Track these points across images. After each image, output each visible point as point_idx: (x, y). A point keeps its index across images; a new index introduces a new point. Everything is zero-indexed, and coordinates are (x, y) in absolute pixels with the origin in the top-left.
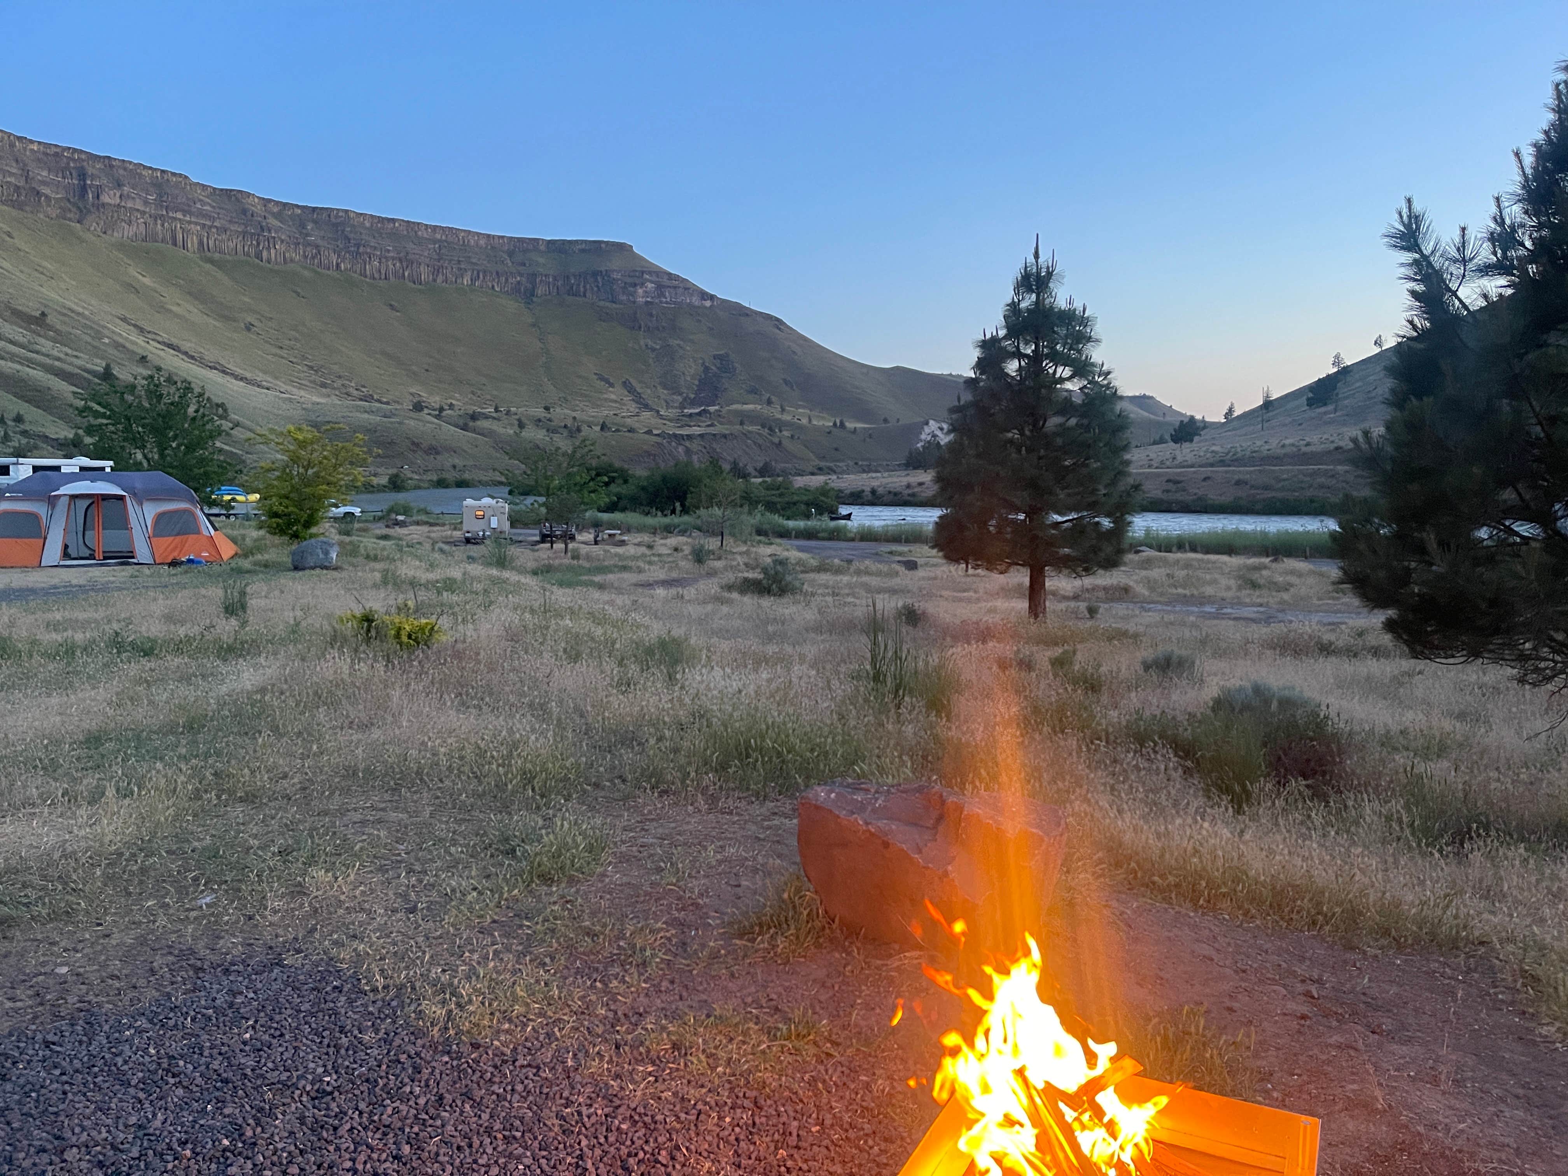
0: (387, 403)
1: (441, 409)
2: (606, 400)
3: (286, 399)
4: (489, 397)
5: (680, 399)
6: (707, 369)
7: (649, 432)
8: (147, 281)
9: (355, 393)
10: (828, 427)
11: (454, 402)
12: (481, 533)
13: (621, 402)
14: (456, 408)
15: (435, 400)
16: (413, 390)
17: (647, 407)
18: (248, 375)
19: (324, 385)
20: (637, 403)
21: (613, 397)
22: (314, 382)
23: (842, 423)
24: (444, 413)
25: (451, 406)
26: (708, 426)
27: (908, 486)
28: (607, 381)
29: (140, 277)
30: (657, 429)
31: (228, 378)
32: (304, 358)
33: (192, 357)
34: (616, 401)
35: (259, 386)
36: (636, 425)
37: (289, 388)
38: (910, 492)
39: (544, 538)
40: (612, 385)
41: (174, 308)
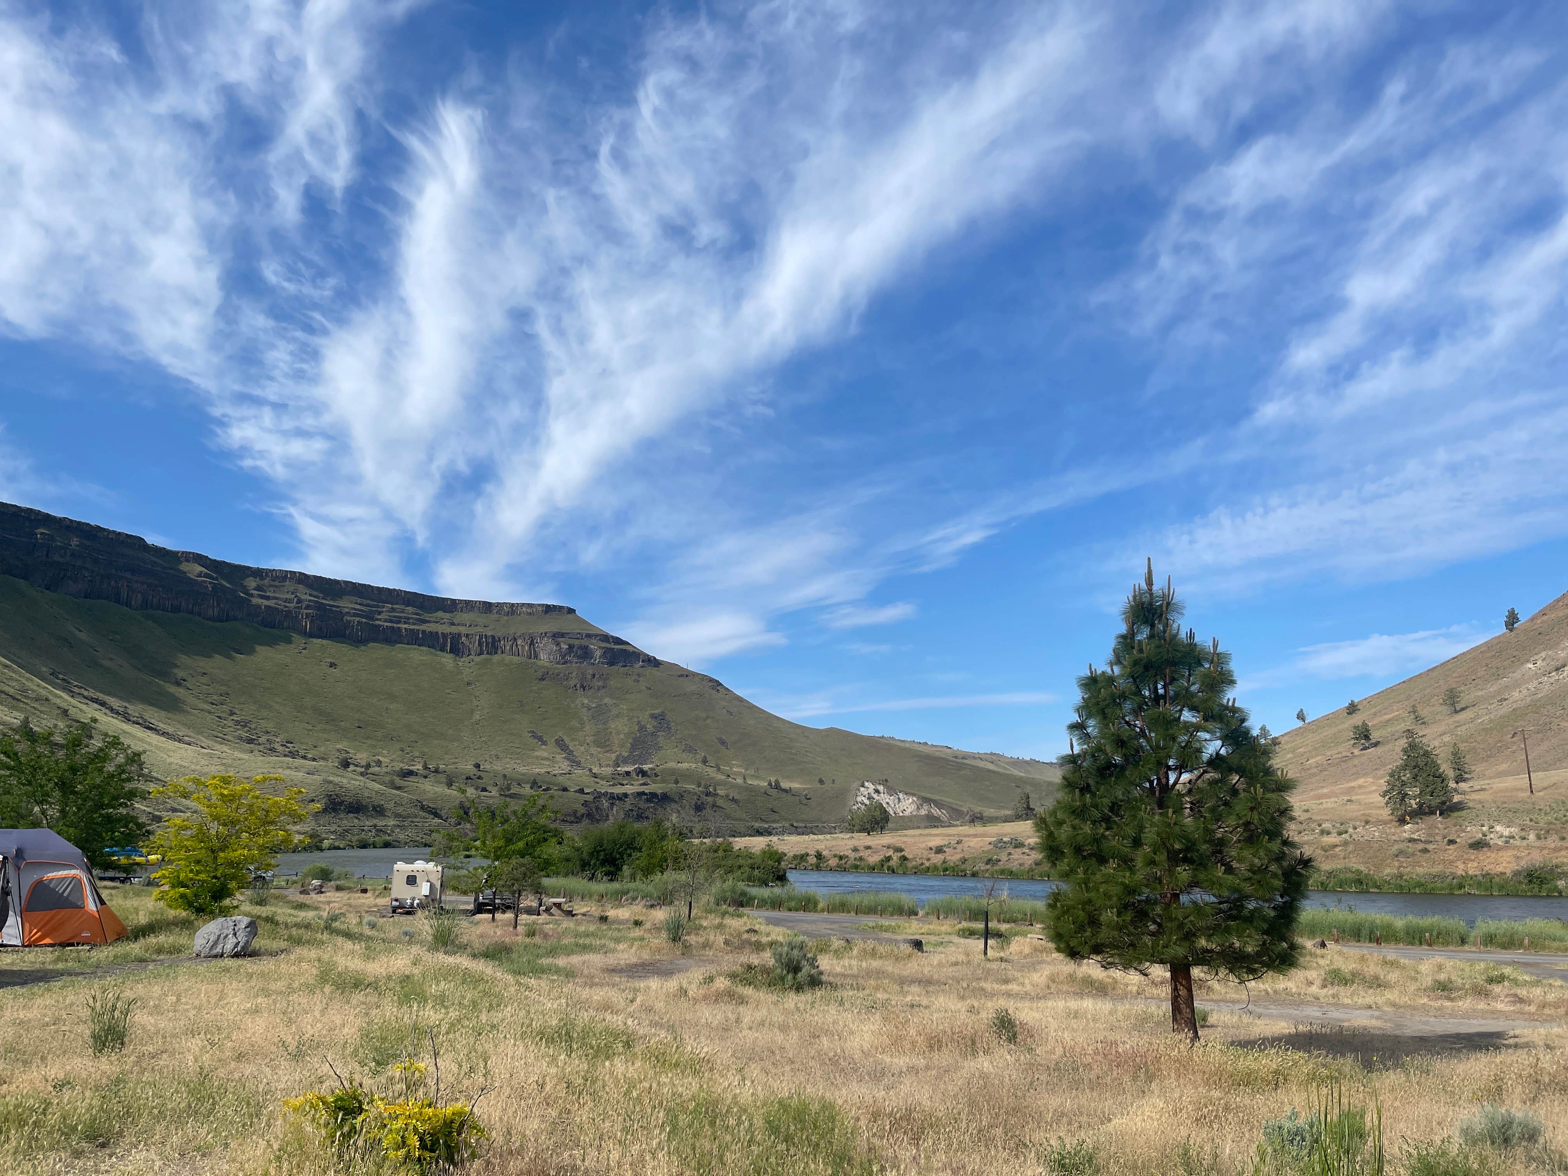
0: (314, 760)
1: (368, 766)
2: (537, 757)
3: (208, 753)
4: (417, 754)
5: (613, 756)
6: (642, 728)
7: (581, 791)
8: (83, 636)
9: (281, 748)
10: (763, 787)
11: (381, 759)
12: (409, 901)
13: (553, 760)
14: (383, 765)
15: (362, 757)
16: (339, 746)
17: (578, 764)
18: (170, 730)
19: (250, 741)
20: (568, 759)
21: (545, 754)
22: (241, 738)
23: (777, 782)
24: (371, 770)
25: (379, 763)
26: (641, 785)
27: (855, 850)
28: (540, 739)
29: (77, 632)
30: (588, 787)
31: (149, 732)
32: (232, 713)
33: (118, 713)
34: (548, 759)
35: (180, 741)
36: (567, 784)
37: (210, 743)
38: (857, 855)
39: (480, 908)
40: (544, 743)
41: (106, 663)
